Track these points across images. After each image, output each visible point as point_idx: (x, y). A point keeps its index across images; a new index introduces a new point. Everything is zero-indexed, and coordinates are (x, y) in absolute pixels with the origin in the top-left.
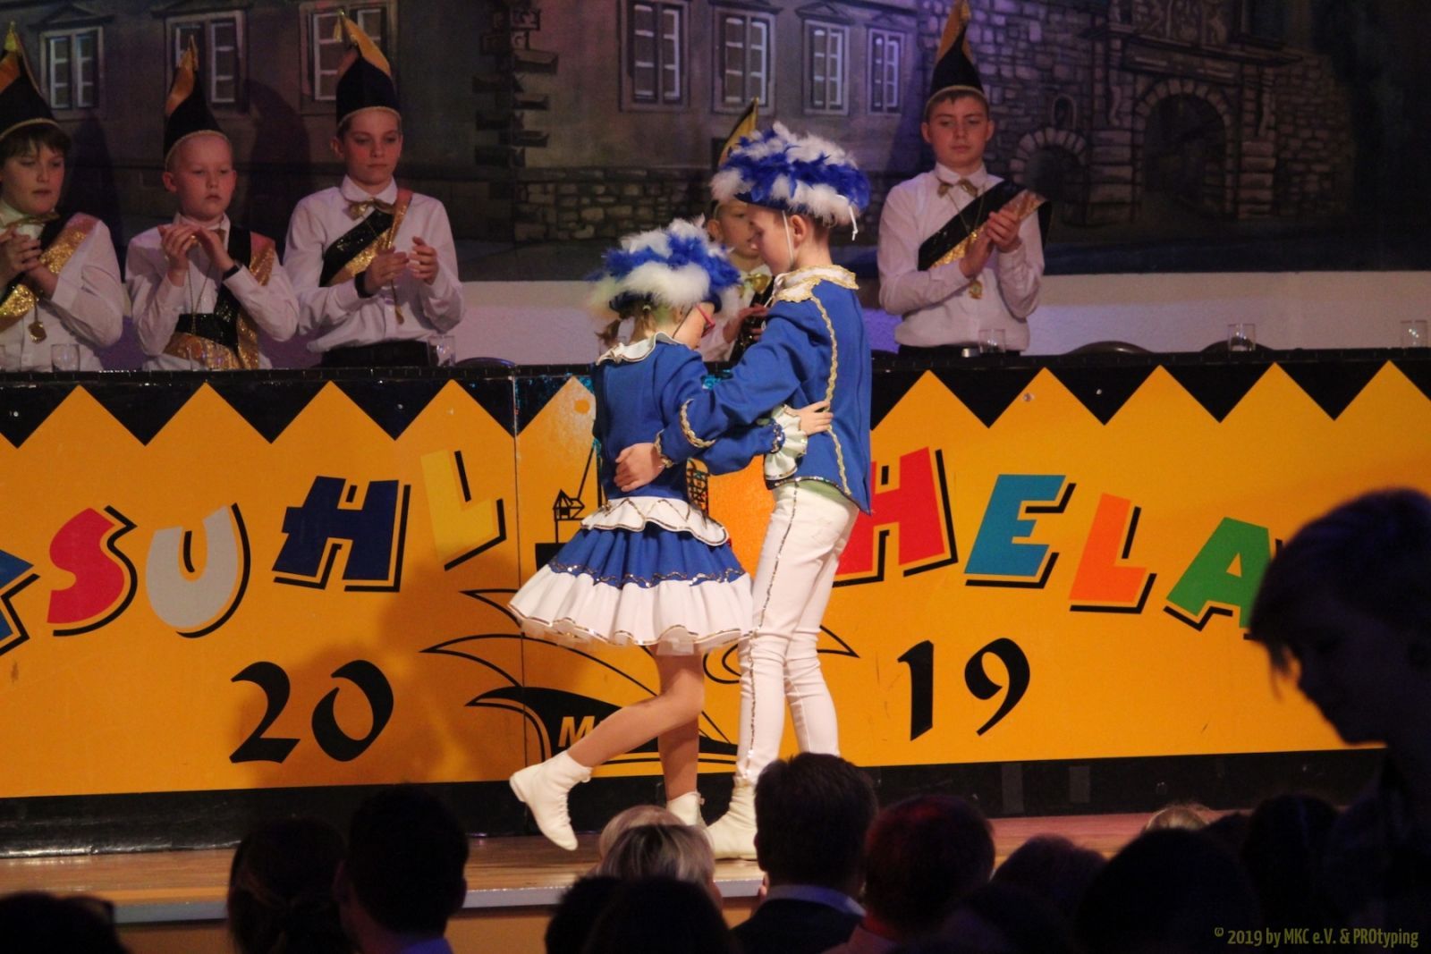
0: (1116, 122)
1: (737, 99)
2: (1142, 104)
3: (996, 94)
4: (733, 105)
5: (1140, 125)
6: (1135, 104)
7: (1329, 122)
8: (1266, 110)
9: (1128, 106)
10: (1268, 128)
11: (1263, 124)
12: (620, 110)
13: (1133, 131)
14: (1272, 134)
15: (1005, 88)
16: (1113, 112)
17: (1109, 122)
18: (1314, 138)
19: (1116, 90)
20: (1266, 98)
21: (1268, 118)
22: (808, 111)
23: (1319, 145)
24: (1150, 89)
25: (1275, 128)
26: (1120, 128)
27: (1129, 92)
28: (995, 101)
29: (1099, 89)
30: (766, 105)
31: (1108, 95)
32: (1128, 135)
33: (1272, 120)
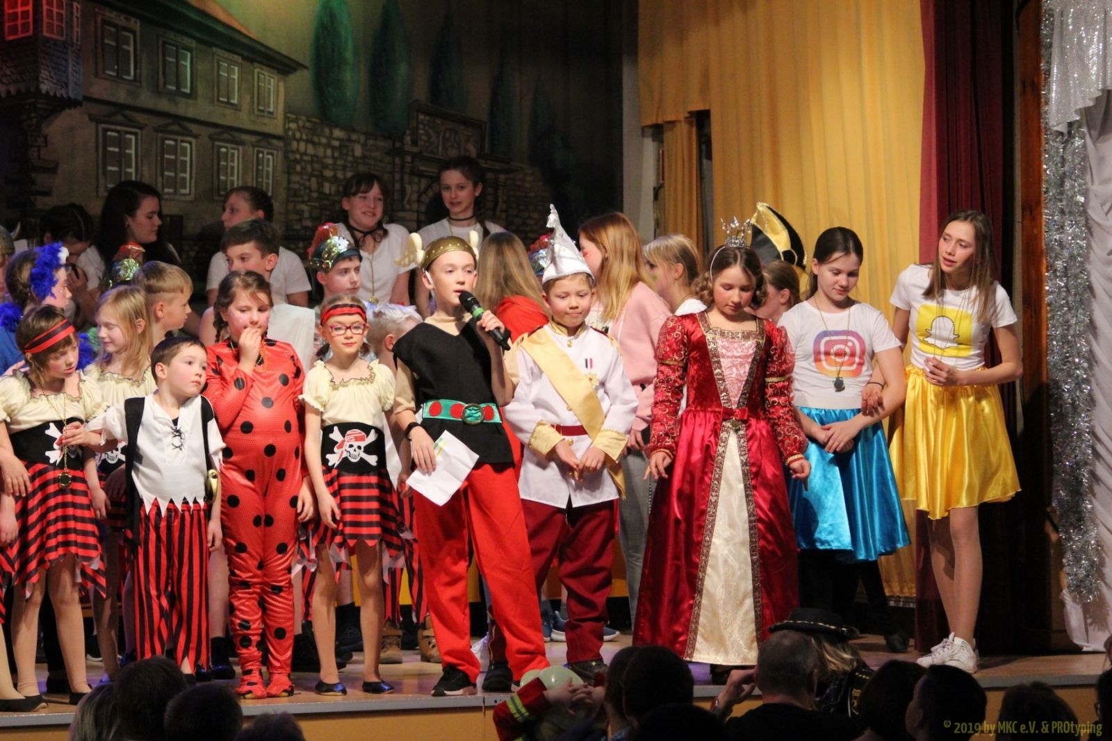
0: (408, 207)
1: (171, 190)
2: (424, 196)
3: (334, 188)
4: (169, 194)
5: (423, 209)
6: (420, 196)
7: (540, 208)
8: (500, 200)
9: (415, 196)
10: (502, 211)
11: (498, 209)
12: (97, 196)
13: (418, 212)
14: (504, 215)
15: (339, 185)
16: (406, 201)
17: (403, 206)
18: (530, 218)
19: (408, 187)
20: (500, 193)
21: (502, 206)
22: (216, 198)
23: (532, 222)
24: (428, 187)
25: (506, 211)
26: (409, 211)
27: (415, 188)
28: (333, 193)
29: (397, 186)
30: (190, 194)
31: (403, 191)
32: (415, 214)
33: (504, 206)
